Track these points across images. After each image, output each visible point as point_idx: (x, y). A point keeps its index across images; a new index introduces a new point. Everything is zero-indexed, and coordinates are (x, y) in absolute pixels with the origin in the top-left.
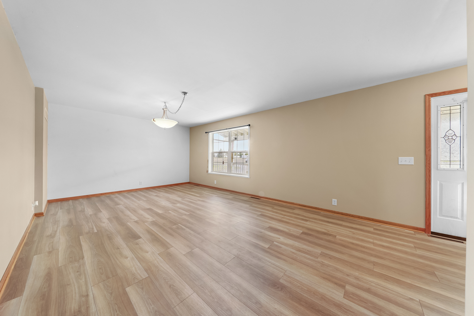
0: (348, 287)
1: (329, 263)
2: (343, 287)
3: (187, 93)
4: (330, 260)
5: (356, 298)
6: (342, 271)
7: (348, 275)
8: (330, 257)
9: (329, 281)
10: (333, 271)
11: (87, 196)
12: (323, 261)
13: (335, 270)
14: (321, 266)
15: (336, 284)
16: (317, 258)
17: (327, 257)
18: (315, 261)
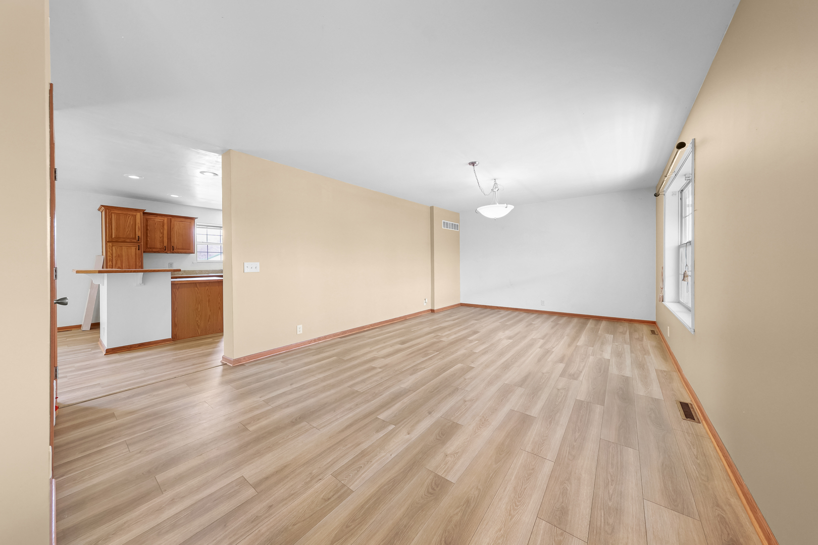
0: (251, 492)
1: (313, 489)
2: (255, 486)
3: (475, 163)
4: (322, 496)
5: (230, 492)
6: (284, 503)
7: (270, 507)
8: (329, 499)
9: (277, 472)
10: (292, 486)
11: (486, 306)
12: (322, 482)
13: (292, 492)
14: (310, 473)
15: (267, 478)
16: (335, 475)
17: (332, 494)
18: (327, 469)
